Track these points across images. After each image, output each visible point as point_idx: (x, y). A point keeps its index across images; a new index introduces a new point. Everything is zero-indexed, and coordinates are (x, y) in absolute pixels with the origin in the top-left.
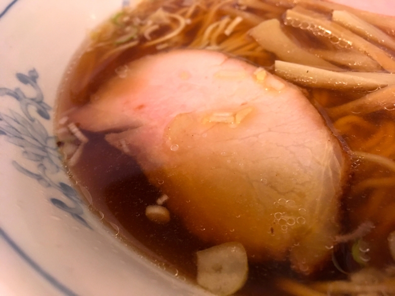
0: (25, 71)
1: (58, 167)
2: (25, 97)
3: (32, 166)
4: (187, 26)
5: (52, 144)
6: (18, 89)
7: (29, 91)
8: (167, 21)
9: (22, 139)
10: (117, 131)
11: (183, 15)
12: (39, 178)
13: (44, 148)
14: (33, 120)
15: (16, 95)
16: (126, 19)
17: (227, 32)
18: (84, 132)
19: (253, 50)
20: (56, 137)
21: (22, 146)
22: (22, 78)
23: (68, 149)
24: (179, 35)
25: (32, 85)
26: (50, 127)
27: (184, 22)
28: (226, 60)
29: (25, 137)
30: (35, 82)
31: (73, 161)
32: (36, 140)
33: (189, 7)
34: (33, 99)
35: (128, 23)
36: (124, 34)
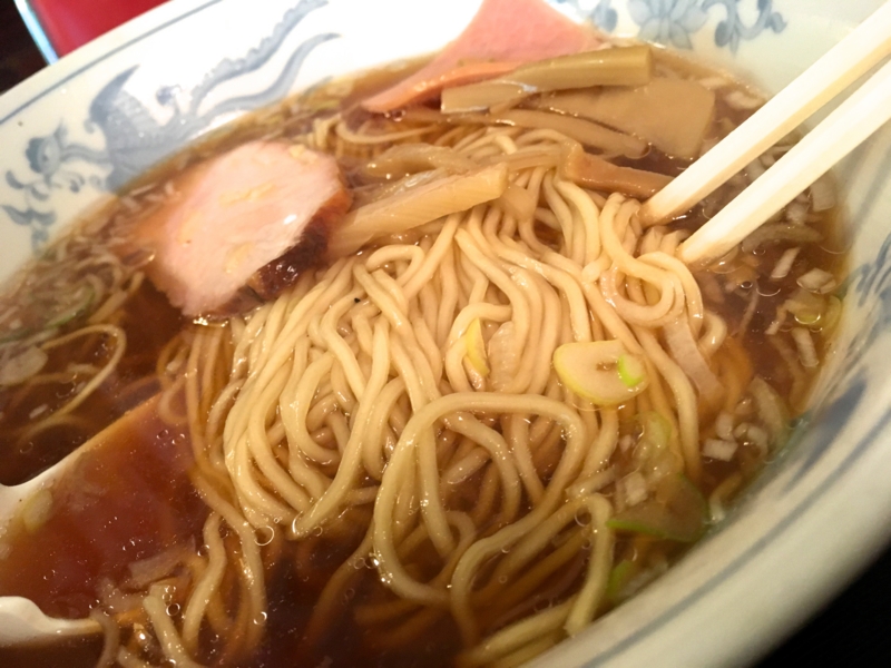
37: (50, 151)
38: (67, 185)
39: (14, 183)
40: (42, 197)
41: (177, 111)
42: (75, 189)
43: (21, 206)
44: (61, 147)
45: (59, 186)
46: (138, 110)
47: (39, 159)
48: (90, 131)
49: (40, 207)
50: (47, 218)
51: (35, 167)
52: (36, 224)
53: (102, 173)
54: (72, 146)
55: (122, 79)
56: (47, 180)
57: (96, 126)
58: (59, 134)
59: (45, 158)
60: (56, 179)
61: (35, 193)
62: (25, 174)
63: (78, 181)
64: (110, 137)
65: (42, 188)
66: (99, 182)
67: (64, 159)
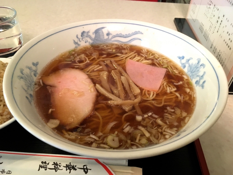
0: (35, 62)
1: (32, 90)
2: (32, 69)
3: (26, 88)
4: (88, 63)
5: (33, 84)
6: (31, 67)
7: (34, 68)
8: (83, 59)
9: (26, 81)
10: (51, 86)
11: (89, 59)
12: (26, 91)
13: (31, 84)
14: (31, 76)
15: (30, 68)
16: (73, 53)
17: (95, 70)
18: (43, 83)
19: (97, 78)
20: (35, 82)
21: (25, 82)
22: (34, 64)
23: (37, 86)
24: (84, 65)
25: (36, 66)
26: (35, 79)
27: (88, 61)
28: (87, 78)
29: (27, 80)
30: (37, 66)
31: (36, 90)
32: (30, 82)
33: (93, 56)
34: (34, 70)
35: (73, 55)
36: (70, 58)
37: (85, 34)
38: (85, 41)
39: (77, 37)
40: (80, 41)
41: (108, 38)
42: (86, 42)
43: (76, 41)
44: (87, 34)
45: (84, 41)
46: (103, 34)
47: (83, 35)
48: (93, 34)
49: (79, 43)
50: (79, 45)
51: (82, 36)
52: (77, 45)
53: (91, 42)
54: (89, 35)
55: (103, 28)
56: (82, 39)
57: (94, 34)
58: (88, 32)
59: (84, 35)
60: (84, 39)
61: (79, 40)
62: (80, 36)
63: (87, 41)
64: (96, 37)
65: (81, 40)
66: (90, 43)
67: (87, 37)
